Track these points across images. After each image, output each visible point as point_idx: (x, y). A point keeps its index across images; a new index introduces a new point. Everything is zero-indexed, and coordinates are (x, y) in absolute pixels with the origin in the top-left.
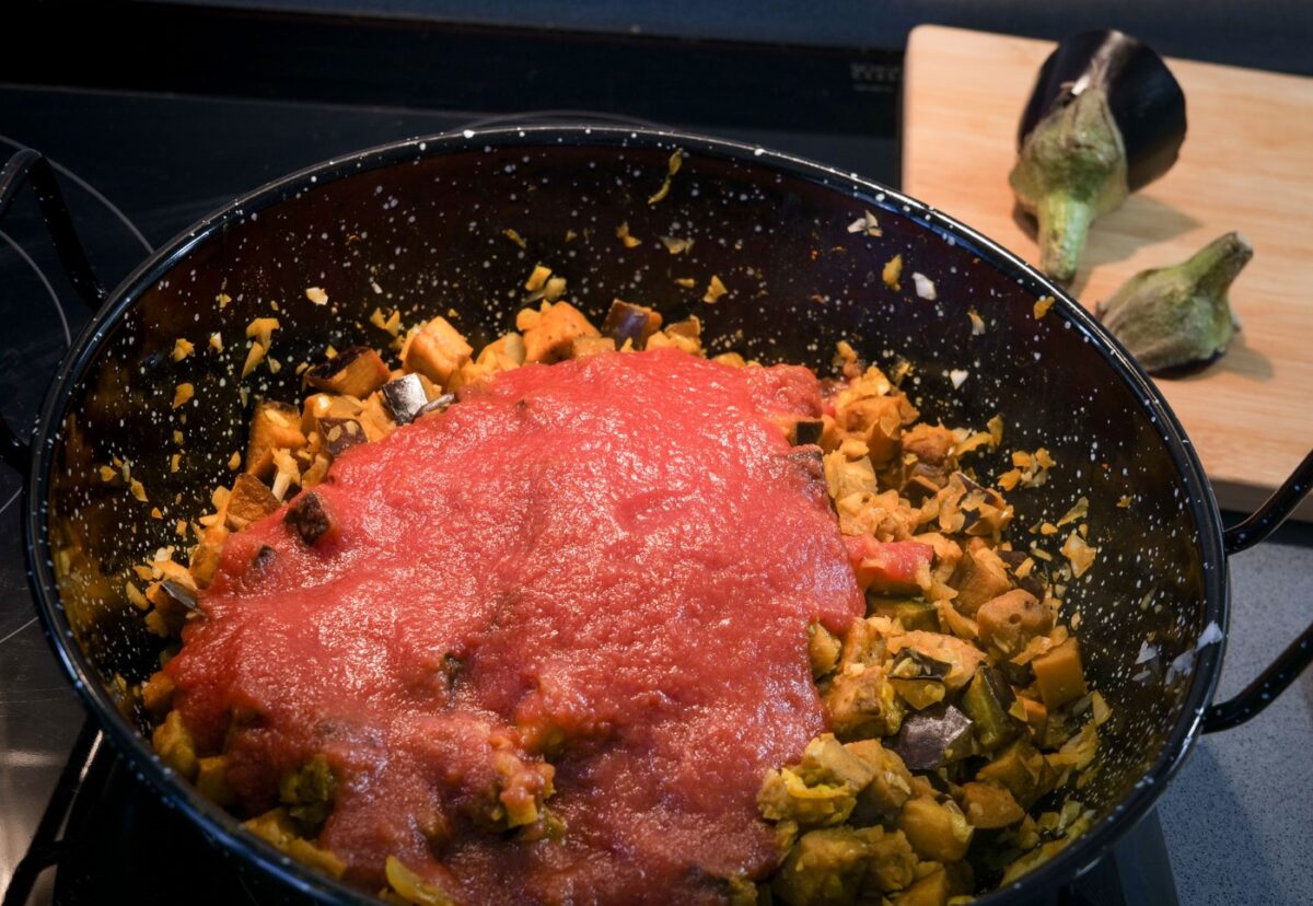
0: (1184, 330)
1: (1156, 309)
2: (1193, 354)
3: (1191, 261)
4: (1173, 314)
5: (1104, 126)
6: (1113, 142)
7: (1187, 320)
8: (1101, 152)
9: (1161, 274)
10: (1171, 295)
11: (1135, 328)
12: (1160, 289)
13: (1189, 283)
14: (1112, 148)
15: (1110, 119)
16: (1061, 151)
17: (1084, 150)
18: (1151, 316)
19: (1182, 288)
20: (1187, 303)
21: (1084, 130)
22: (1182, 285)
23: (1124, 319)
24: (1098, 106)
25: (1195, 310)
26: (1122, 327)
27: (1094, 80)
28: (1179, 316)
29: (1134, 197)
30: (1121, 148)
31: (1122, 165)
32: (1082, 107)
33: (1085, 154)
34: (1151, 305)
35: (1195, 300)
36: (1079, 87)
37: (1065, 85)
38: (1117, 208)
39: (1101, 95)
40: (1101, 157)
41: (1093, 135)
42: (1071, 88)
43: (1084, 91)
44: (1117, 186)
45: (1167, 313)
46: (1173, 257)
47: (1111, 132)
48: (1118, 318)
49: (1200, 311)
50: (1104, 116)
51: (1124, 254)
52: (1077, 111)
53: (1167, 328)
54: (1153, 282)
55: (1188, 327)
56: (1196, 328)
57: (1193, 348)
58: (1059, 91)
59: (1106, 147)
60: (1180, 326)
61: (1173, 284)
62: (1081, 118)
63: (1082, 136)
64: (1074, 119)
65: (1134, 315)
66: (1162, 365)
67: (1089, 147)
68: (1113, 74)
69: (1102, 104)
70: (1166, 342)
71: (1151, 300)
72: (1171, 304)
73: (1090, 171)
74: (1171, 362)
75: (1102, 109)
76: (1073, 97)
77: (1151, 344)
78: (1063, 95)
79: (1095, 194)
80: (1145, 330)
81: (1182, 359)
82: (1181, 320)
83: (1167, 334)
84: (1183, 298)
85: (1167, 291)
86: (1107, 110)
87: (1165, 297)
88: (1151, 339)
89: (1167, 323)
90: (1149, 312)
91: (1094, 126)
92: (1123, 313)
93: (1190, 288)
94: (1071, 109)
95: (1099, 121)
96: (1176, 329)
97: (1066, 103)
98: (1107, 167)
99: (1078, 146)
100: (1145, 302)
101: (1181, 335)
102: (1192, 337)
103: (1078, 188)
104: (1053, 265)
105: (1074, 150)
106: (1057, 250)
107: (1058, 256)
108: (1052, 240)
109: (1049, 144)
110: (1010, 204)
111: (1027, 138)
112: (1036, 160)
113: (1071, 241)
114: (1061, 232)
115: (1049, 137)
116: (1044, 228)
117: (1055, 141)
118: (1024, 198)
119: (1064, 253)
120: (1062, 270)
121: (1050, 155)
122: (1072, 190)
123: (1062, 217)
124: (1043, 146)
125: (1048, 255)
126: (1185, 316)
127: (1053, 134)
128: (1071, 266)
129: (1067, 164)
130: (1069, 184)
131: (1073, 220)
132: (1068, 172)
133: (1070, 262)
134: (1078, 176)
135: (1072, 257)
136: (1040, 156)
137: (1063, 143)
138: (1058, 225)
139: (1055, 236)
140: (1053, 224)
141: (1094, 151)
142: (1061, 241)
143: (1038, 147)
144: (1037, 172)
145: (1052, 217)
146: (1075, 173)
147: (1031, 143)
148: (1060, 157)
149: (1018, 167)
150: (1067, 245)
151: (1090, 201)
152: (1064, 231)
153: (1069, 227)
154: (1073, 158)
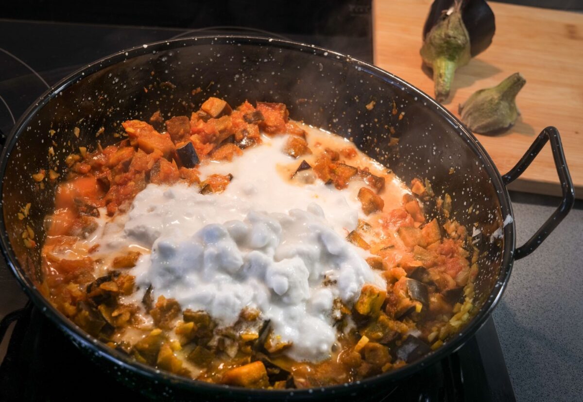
0: (497, 115)
1: (485, 106)
2: (501, 125)
3: (499, 86)
4: (492, 108)
5: (460, 29)
6: (464, 35)
7: (498, 111)
8: (460, 39)
9: (486, 91)
10: (491, 100)
11: (476, 114)
12: (486, 98)
13: (499, 95)
14: (464, 38)
15: (463, 25)
16: (443, 39)
17: (452, 39)
18: (483, 109)
19: (496, 97)
20: (498, 104)
21: (452, 30)
22: (496, 96)
23: (472, 110)
24: (457, 20)
25: (501, 106)
26: (470, 114)
27: (456, 9)
28: (495, 109)
29: (473, 60)
30: (468, 38)
31: (468, 45)
32: (451, 20)
33: (453, 40)
34: (483, 104)
35: (501, 102)
36: (449, 12)
37: (443, 11)
38: (466, 64)
39: (459, 15)
40: (459, 42)
41: (456, 32)
42: (446, 12)
43: (452, 14)
44: (466, 54)
45: (490, 108)
46: (491, 84)
47: (463, 31)
48: (469, 110)
49: (504, 107)
50: (460, 24)
51: (469, 84)
52: (449, 22)
53: (490, 114)
54: (483, 95)
55: (499, 114)
56: (502, 114)
57: (501, 123)
58: (441, 14)
59: (462, 38)
60: (495, 113)
61: (492, 95)
62: (451, 25)
63: (451, 33)
64: (448, 26)
65: (475, 109)
66: (488, 130)
67: (455, 38)
69: (459, 19)
70: (489, 120)
71: (483, 102)
72: (491, 104)
73: (455, 48)
74: (492, 129)
75: (459, 21)
76: (447, 16)
77: (483, 121)
78: (443, 16)
79: (457, 57)
80: (480, 115)
81: (496, 127)
82: (496, 111)
83: (490, 117)
84: (496, 101)
85: (490, 98)
86: (462, 21)
87: (489, 101)
88: (483, 119)
89: (490, 112)
90: (482, 107)
91: (456, 28)
92: (470, 108)
93: (499, 97)
94: (446, 22)
95: (459, 26)
96: (494, 115)
97: (444, 19)
98: (462, 46)
99: (450, 37)
100: (480, 103)
101: (496, 117)
102: (500, 118)
103: (450, 55)
104: (440, 88)
105: (448, 39)
106: (442, 82)
107: (442, 85)
108: (439, 78)
109: (437, 37)
110: (420, 63)
111: (427, 34)
112: (431, 43)
113: (448, 78)
114: (443, 74)
115: (437, 33)
116: (436, 73)
117: (440, 35)
118: (426, 60)
119: (445, 83)
120: (444, 90)
121: (437, 41)
122: (447, 56)
123: (444, 68)
124: (435, 37)
125: (438, 84)
126: (498, 109)
127: (439, 32)
128: (448, 89)
129: (445, 45)
130: (446, 53)
131: (448, 69)
132: (445, 49)
133: (447, 87)
134: (450, 50)
135: (448, 85)
136: (433, 42)
137: (443, 36)
138: (442, 71)
139: (441, 76)
140: (440, 71)
141: (457, 39)
142: (443, 78)
143: (432, 38)
144: (432, 49)
145: (439, 68)
146: (448, 49)
147: (429, 36)
148: (442, 42)
149: (423, 47)
150: (446, 80)
151: (455, 61)
152: (445, 74)
153: (447, 72)
154: (447, 42)
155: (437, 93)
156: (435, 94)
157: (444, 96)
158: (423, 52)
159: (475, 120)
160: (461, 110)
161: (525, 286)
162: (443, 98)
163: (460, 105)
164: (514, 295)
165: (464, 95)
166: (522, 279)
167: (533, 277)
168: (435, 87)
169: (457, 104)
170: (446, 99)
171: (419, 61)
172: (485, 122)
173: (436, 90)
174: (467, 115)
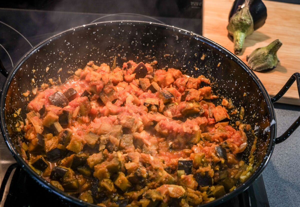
0: (267, 62)
2: (269, 67)
3: (268, 46)
4: (264, 58)
5: (248, 15)
7: (267, 59)
9: (261, 49)
10: (264, 54)
11: (256, 61)
12: (261, 52)
15: (250, 14)
16: (239, 21)
17: (244, 21)
18: (259, 59)
19: (266, 52)
20: (267, 56)
21: (244, 16)
26: (253, 61)
27: (246, 5)
28: (265, 58)
29: (255, 32)
30: (252, 21)
31: (252, 24)
32: (243, 11)
34: (259, 56)
35: (269, 55)
37: (239, 6)
38: (251, 34)
39: (248, 8)
40: (248, 22)
41: (246, 17)
42: (241, 7)
43: (244, 7)
44: (251, 29)
45: (263, 58)
46: (264, 45)
47: (250, 16)
48: (252, 59)
49: (270, 57)
50: (248, 13)
51: (253, 45)
53: (263, 61)
54: (259, 51)
55: (268, 61)
56: (270, 61)
57: (269, 66)
59: (249, 20)
60: (266, 61)
61: (264, 51)
62: (243, 14)
63: (243, 18)
64: (241, 14)
65: (255, 59)
66: (262, 70)
68: (250, 3)
69: (248, 10)
70: (263, 64)
71: (259, 55)
72: (264, 56)
73: (245, 26)
74: (264, 69)
77: (259, 65)
78: (239, 8)
80: (258, 62)
81: (266, 68)
82: (266, 59)
83: (263, 63)
84: (266, 54)
87: (262, 54)
88: (259, 64)
89: (263, 60)
90: (259, 58)
91: (246, 15)
93: (268, 52)
94: (241, 12)
96: (265, 62)
97: (240, 10)
98: (249, 25)
100: (258, 55)
101: (266, 63)
102: (268, 63)
103: (242, 30)
104: (237, 47)
105: (241, 21)
106: (238, 44)
107: (238, 45)
108: (236, 42)
109: (236, 20)
110: (227, 33)
111: (231, 18)
112: (233, 23)
113: (241, 42)
114: (239, 40)
115: (236, 18)
116: (235, 39)
117: (237, 19)
118: (230, 32)
119: (239, 44)
120: (239, 48)
121: (236, 22)
122: (241, 30)
123: (239, 36)
124: (234, 20)
125: (236, 45)
126: (267, 58)
127: (236, 17)
128: (241, 48)
129: (240, 24)
130: (240, 29)
131: (241, 37)
132: (240, 26)
133: (241, 47)
134: (242, 27)
135: (241, 45)
136: (234, 22)
137: (239, 19)
138: (238, 38)
139: (237, 41)
140: (237, 38)
141: (246, 21)
142: (238, 42)
143: (233, 20)
144: (233, 26)
145: (236, 36)
146: (242, 26)
147: (232, 19)
148: (238, 22)
149: (229, 25)
150: (240, 43)
151: (245, 32)
152: (239, 39)
153: (240, 39)
154: (241, 23)
155: (235, 50)
156: (234, 50)
157: (239, 51)
158: (228, 28)
159: (255, 64)
160: (248, 58)
161: (279, 154)
162: (239, 52)
163: (247, 56)
164: (273, 158)
165: (250, 51)
166: (278, 150)
167: (284, 149)
168: (234, 47)
169: (246, 56)
170: (240, 53)
171: (226, 32)
172: (260, 65)
173: (235, 48)
174: (251, 62)
